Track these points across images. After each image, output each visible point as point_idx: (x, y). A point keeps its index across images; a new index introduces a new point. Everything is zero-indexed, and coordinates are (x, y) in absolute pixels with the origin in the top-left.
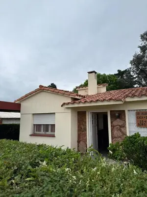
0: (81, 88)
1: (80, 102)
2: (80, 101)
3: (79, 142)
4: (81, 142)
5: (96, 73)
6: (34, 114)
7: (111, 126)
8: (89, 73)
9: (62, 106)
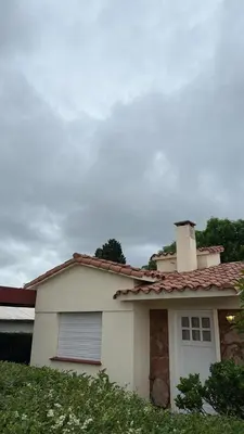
0: (162, 257)
1: (150, 290)
2: (151, 287)
3: (152, 379)
4: (158, 380)
5: (192, 225)
6: (60, 313)
7: (221, 344)
8: (178, 224)
9: (115, 297)
